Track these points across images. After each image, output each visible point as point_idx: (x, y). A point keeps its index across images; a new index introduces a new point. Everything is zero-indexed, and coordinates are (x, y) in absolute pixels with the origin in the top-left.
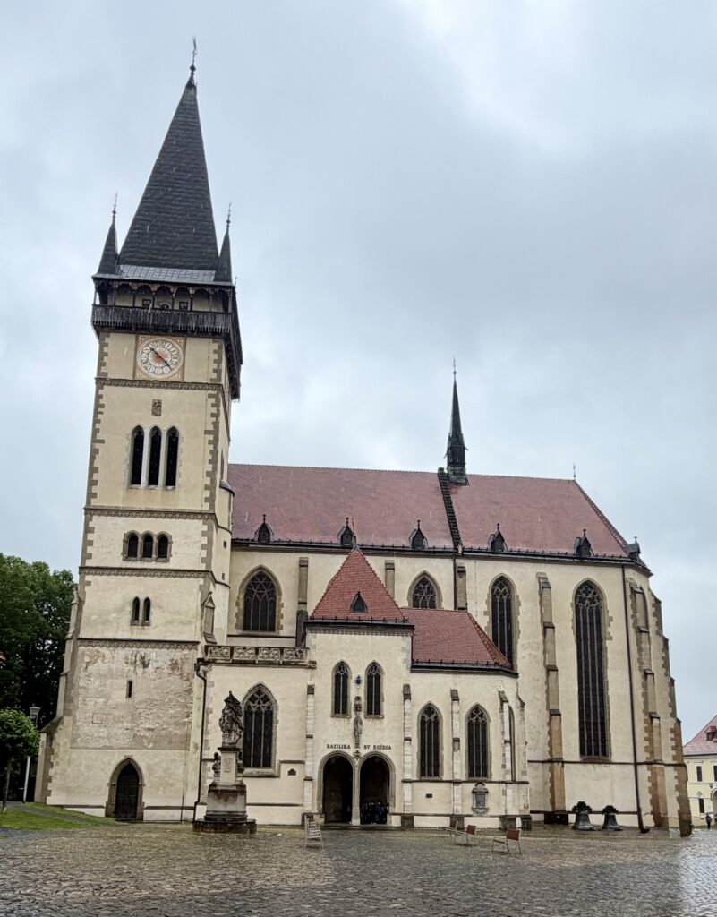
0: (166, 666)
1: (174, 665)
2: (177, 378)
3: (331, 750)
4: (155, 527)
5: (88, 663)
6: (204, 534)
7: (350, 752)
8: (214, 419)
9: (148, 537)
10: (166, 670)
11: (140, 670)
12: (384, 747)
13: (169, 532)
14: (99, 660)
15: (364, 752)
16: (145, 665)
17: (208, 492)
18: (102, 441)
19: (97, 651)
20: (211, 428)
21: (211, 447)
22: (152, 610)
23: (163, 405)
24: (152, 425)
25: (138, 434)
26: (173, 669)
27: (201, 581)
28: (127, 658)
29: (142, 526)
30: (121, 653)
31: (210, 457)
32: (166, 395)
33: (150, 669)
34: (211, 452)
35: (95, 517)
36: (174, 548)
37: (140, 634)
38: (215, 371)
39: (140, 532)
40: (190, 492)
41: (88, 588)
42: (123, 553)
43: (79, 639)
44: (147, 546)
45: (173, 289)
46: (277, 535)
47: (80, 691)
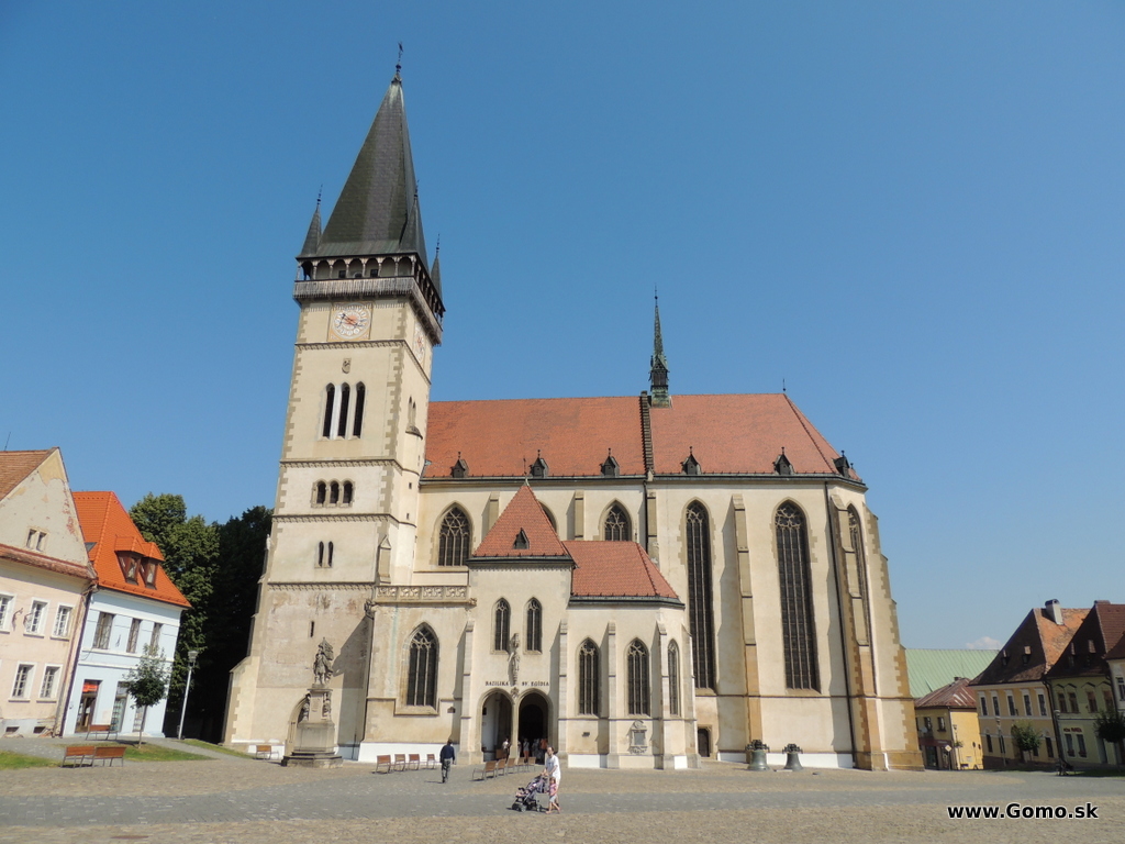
0: (345, 606)
1: (352, 605)
2: (365, 338)
3: (490, 687)
4: (340, 474)
5: (276, 605)
6: (383, 479)
8: (396, 372)
9: (335, 486)
10: (345, 610)
11: (321, 611)
12: (542, 684)
13: (353, 479)
14: (286, 603)
15: (522, 689)
16: (326, 606)
17: (391, 439)
19: (285, 594)
20: (393, 380)
22: (334, 553)
23: (352, 363)
24: (342, 382)
25: (331, 390)
26: (351, 609)
27: (379, 523)
28: (310, 599)
29: (330, 474)
30: (306, 594)
32: (354, 354)
33: (331, 609)
35: (289, 469)
36: (356, 494)
37: (322, 576)
38: (399, 328)
39: (328, 480)
40: (372, 441)
41: (279, 535)
42: (311, 501)
43: (269, 584)
44: (334, 493)
45: (364, 261)
46: (473, 470)
47: (268, 632)
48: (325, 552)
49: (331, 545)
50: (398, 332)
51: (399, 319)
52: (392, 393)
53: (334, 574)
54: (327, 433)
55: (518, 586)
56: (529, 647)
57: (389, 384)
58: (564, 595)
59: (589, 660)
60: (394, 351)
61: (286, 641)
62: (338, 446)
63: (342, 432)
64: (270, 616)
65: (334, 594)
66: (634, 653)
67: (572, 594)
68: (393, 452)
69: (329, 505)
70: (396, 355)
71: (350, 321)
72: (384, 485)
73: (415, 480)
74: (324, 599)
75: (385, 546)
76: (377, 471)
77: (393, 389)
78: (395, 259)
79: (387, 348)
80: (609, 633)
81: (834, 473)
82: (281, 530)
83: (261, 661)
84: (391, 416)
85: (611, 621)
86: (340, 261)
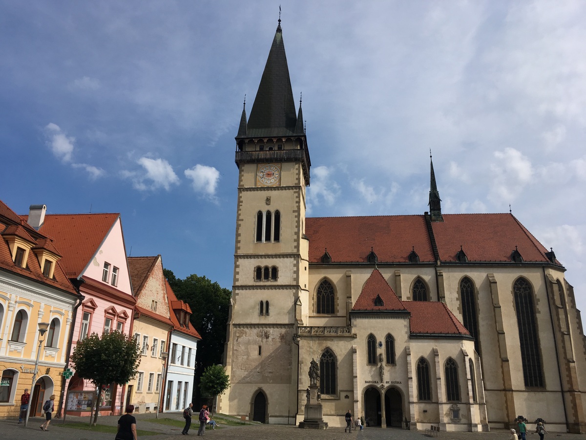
0: (278, 337)
2: (276, 185)
3: (367, 384)
4: (269, 263)
5: (238, 337)
6: (295, 265)
7: (379, 386)
8: (297, 204)
9: (267, 268)
10: (278, 340)
11: (265, 340)
12: (398, 383)
13: (277, 265)
14: (244, 335)
15: (386, 385)
16: (267, 337)
17: (296, 243)
18: (242, 220)
19: (243, 330)
20: (296, 209)
21: (297, 219)
22: (270, 307)
23: (271, 199)
24: (266, 210)
25: (260, 215)
26: (282, 339)
27: (294, 291)
28: (257, 333)
30: (255, 331)
31: (296, 224)
32: (273, 194)
33: (270, 339)
34: (297, 222)
35: (239, 260)
36: (280, 274)
37: (263, 321)
38: (297, 179)
39: (263, 265)
40: (285, 246)
41: (237, 297)
42: (254, 278)
43: (234, 325)
44: (267, 274)
45: (275, 140)
47: (235, 352)
48: (264, 308)
49: (267, 303)
50: (297, 182)
51: (297, 174)
52: (296, 217)
53: (270, 320)
54: (259, 238)
55: (380, 327)
56: (388, 362)
57: (294, 211)
58: (406, 333)
59: (423, 370)
60: (295, 192)
61: (245, 357)
62: (266, 247)
63: (268, 238)
64: (236, 343)
65: (271, 331)
67: (410, 332)
68: (298, 250)
69: (264, 280)
70: (297, 194)
71: (269, 175)
72: (294, 269)
73: (307, 265)
74: (266, 333)
75: (298, 303)
76: (290, 261)
77: (296, 214)
78: (292, 138)
79: (291, 190)
80: (435, 353)
81: (548, 261)
82: (238, 294)
83: (232, 369)
84: (296, 230)
86: (261, 140)
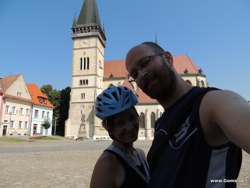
1: (90, 107)
2: (88, 47)
4: (85, 78)
5: (73, 107)
8: (96, 54)
10: (88, 108)
11: (83, 108)
13: (88, 79)
14: (75, 107)
16: (84, 107)
17: (95, 70)
18: (74, 62)
19: (75, 105)
21: (95, 60)
22: (85, 96)
23: (86, 53)
24: (84, 57)
25: (81, 59)
26: (89, 108)
27: (94, 89)
28: (80, 106)
29: (83, 78)
30: (79, 105)
31: (95, 62)
32: (86, 50)
33: (85, 108)
35: (73, 77)
36: (89, 82)
37: (83, 101)
38: (96, 44)
39: (82, 79)
40: (91, 70)
41: (73, 92)
42: (79, 84)
43: (71, 103)
44: (84, 82)
45: (87, 28)
46: (115, 76)
47: (72, 113)
48: (83, 95)
49: (84, 94)
50: (96, 45)
51: (96, 42)
52: (95, 59)
53: (85, 100)
54: (81, 69)
57: (94, 57)
59: (142, 117)
60: (95, 49)
61: (76, 115)
62: (84, 72)
63: (85, 69)
64: (72, 110)
65: (85, 104)
66: (152, 115)
68: (96, 72)
69: (83, 85)
70: (96, 50)
71: (85, 43)
72: (95, 80)
73: (102, 79)
74: (84, 106)
75: (96, 94)
76: (93, 77)
77: (95, 58)
78: (94, 27)
79: (93, 49)
80: (147, 111)
81: (198, 73)
82: (73, 91)
83: (71, 119)
84: (95, 65)
85: (147, 108)
86: (81, 29)
